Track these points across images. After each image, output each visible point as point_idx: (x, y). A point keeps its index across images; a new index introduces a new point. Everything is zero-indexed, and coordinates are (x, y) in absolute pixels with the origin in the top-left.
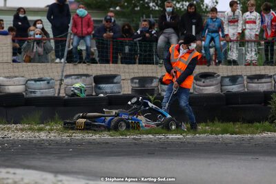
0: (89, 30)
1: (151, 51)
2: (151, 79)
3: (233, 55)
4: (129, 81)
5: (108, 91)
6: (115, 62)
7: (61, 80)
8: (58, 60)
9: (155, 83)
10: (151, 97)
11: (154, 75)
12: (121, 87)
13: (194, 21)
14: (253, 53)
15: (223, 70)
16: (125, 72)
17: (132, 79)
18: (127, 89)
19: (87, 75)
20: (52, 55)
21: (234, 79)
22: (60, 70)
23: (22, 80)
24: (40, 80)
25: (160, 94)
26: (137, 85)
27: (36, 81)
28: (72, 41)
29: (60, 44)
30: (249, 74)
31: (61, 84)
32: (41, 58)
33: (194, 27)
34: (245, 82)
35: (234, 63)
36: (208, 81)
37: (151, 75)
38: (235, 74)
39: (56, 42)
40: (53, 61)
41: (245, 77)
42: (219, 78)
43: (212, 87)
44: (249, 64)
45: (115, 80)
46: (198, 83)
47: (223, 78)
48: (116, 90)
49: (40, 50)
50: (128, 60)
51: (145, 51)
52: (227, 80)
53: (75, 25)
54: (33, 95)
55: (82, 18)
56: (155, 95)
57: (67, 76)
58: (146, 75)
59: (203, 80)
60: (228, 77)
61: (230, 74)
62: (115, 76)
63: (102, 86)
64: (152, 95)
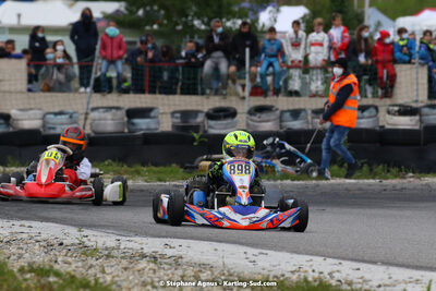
0: (121, 53)
1: (195, 78)
2: (195, 113)
3: (295, 85)
4: (169, 116)
5: (144, 127)
6: (153, 92)
7: (87, 114)
8: (82, 90)
9: (200, 119)
10: (195, 135)
11: (200, 108)
12: (159, 123)
13: (248, 43)
14: (319, 83)
15: (283, 103)
16: (163, 105)
17: (173, 113)
18: (166, 125)
19: (118, 108)
20: (75, 83)
21: (296, 114)
22: (85, 101)
23: (39, 113)
24: (61, 113)
25: (206, 132)
26: (179, 120)
27: (56, 114)
28: (99, 67)
29: (86, 70)
30: (314, 107)
31: (86, 119)
32: (62, 87)
33: (247, 50)
34: (309, 118)
35: (296, 94)
36: (264, 116)
37: (194, 108)
38: (297, 107)
39: (81, 68)
40: (76, 91)
41: (309, 112)
42: (278, 112)
43: (269, 124)
44: (314, 96)
45: (152, 114)
46: (253, 118)
47: (283, 112)
48: (153, 126)
49: (61, 77)
50: (168, 90)
51: (189, 79)
52: (288, 114)
53: (104, 47)
54: (52, 132)
55: (112, 38)
56: (201, 133)
57: (94, 109)
58: (189, 108)
59: (258, 115)
60: (288, 111)
61: (291, 108)
62: (151, 110)
63: (136, 121)
64: (197, 132)
